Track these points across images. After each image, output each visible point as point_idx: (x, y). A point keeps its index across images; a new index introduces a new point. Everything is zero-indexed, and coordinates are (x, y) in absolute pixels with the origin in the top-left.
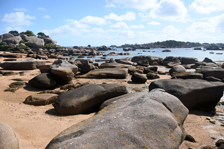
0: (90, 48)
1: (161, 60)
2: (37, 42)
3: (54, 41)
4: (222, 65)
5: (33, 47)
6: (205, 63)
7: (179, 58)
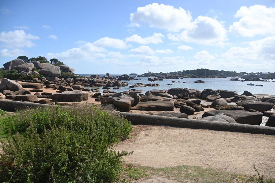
0: (109, 77)
1: (199, 93)
2: (53, 70)
3: (72, 69)
4: (262, 98)
5: (48, 75)
6: (244, 96)
7: (218, 91)
